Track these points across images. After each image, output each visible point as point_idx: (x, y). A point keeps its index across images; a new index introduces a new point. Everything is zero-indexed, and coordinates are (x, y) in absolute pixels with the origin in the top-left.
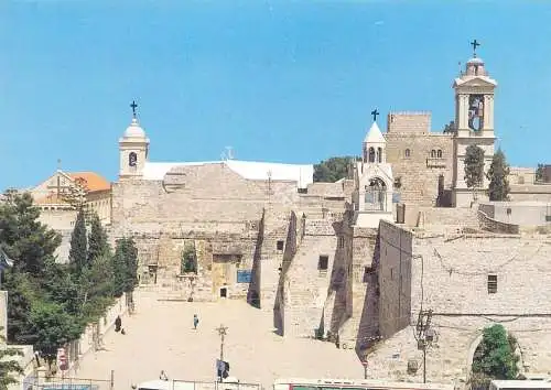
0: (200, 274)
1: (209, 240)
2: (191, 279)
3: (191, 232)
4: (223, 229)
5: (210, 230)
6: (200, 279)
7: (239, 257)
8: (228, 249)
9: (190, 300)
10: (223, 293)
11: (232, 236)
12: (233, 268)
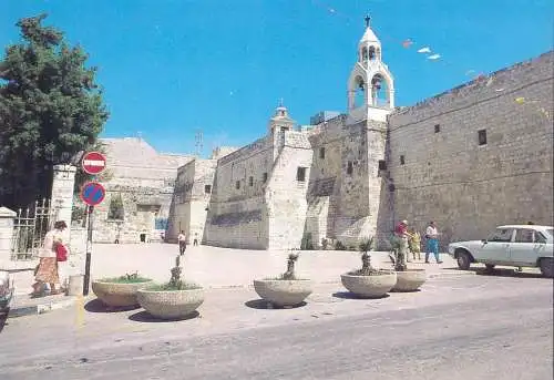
0: (126, 219)
1: (133, 192)
2: (119, 224)
3: (117, 186)
4: (144, 184)
5: (135, 184)
6: (127, 224)
7: (158, 207)
8: (149, 200)
9: (117, 242)
10: (143, 237)
11: (152, 190)
12: (152, 216)
